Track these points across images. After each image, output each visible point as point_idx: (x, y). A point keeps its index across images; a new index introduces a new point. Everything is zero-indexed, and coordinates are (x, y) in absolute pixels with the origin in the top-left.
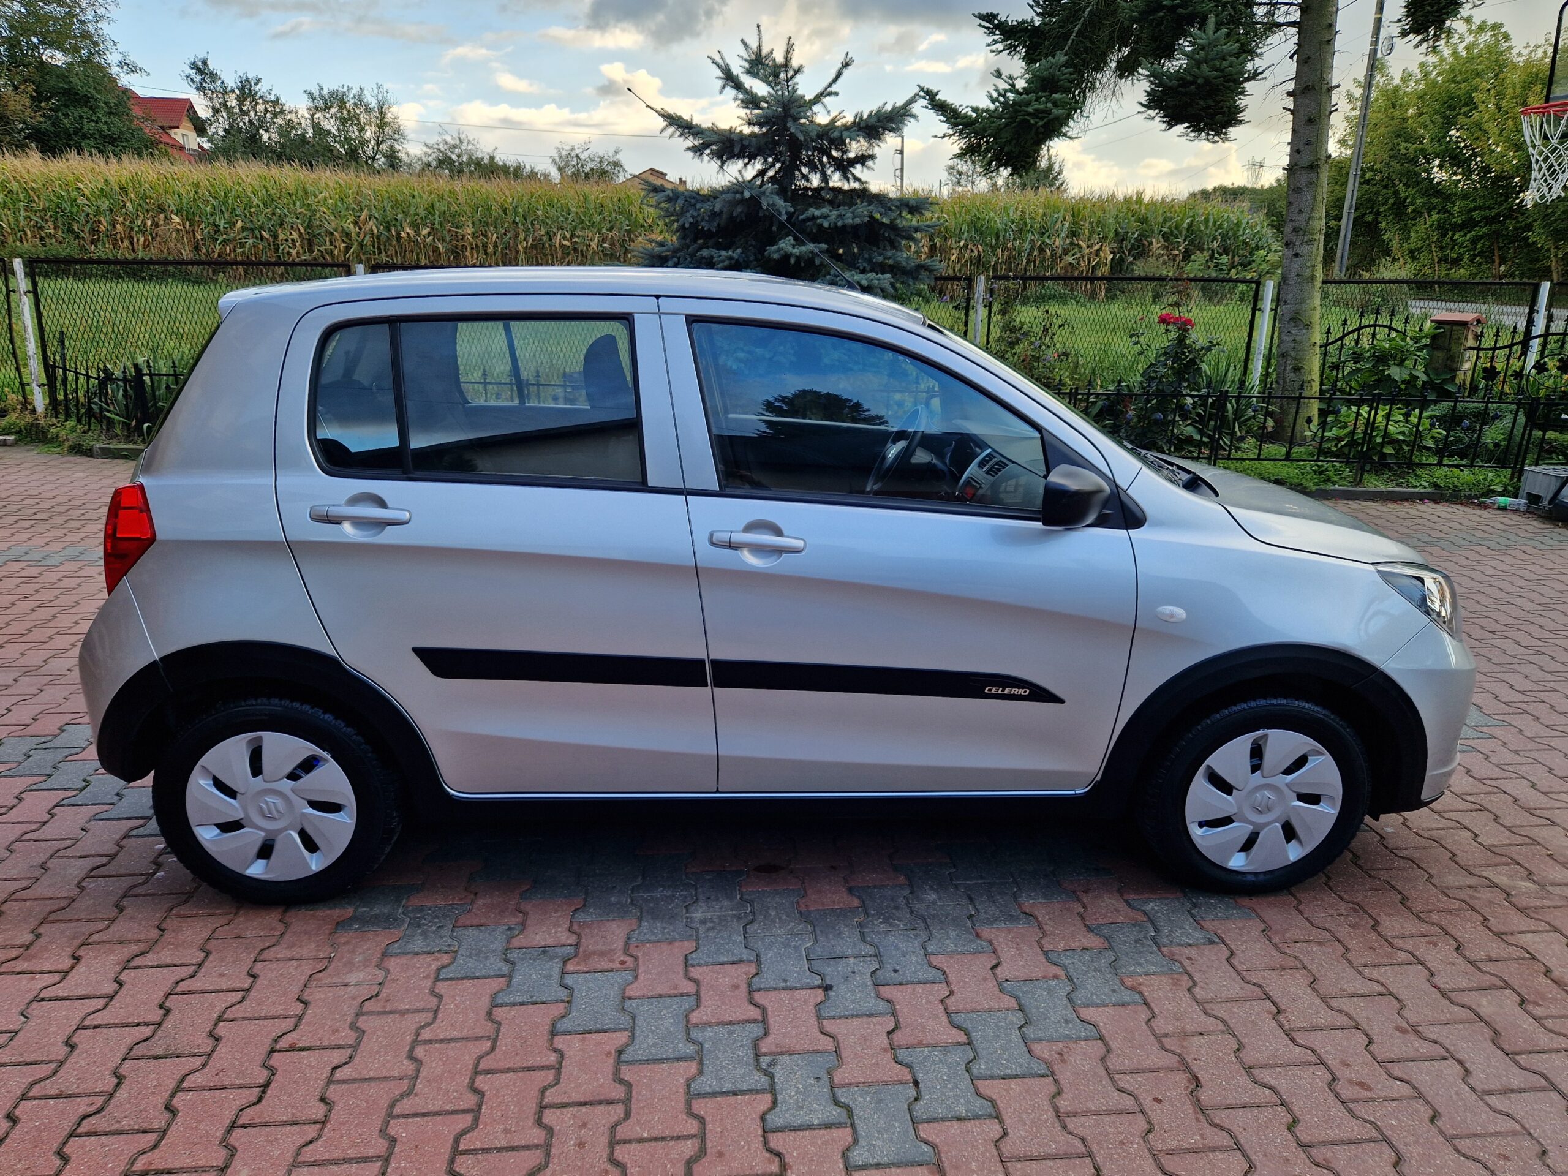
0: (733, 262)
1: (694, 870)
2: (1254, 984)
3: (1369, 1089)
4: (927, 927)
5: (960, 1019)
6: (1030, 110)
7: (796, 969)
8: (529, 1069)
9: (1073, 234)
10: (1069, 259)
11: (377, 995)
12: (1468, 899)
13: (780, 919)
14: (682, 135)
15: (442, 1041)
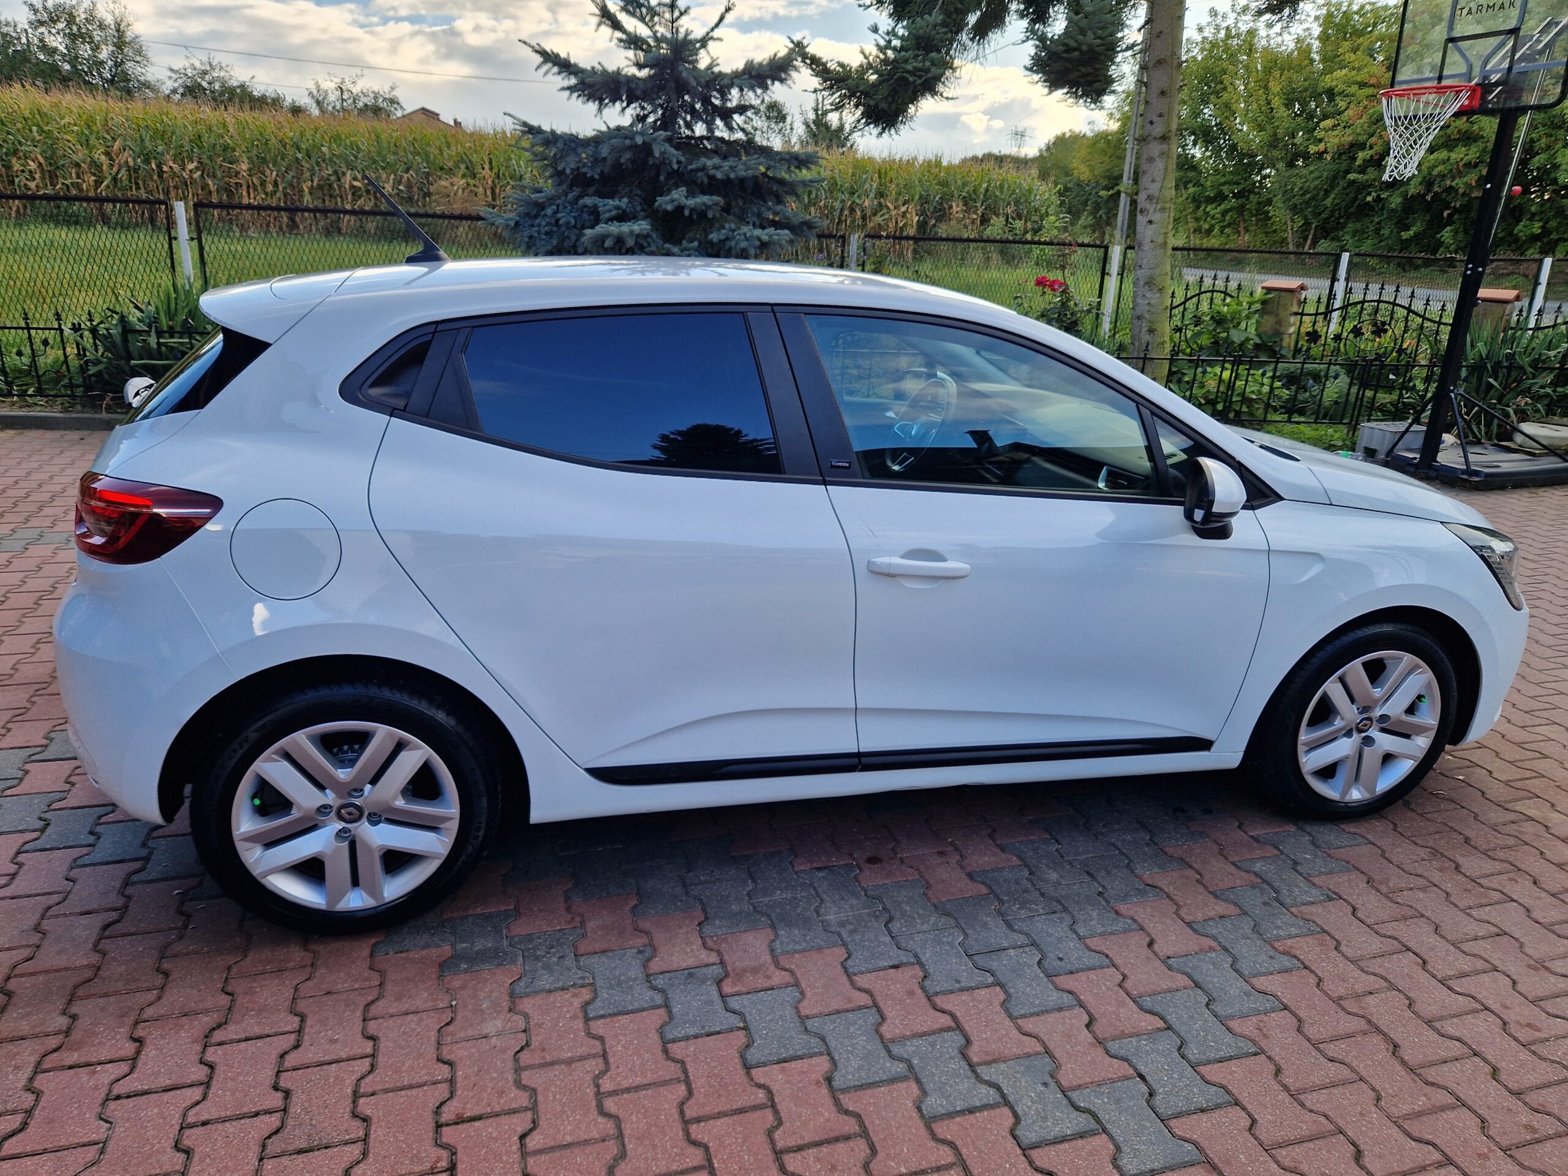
0: (620, 212)
1: (802, 867)
2: (1389, 937)
3: (1538, 1030)
4: (1065, 909)
5: (1147, 1002)
6: (909, 67)
7: (963, 968)
8: (741, 1111)
9: (881, 194)
10: (878, 219)
11: (527, 1044)
12: (1517, 834)
13: (919, 915)
14: (559, 73)
15: (628, 1090)
